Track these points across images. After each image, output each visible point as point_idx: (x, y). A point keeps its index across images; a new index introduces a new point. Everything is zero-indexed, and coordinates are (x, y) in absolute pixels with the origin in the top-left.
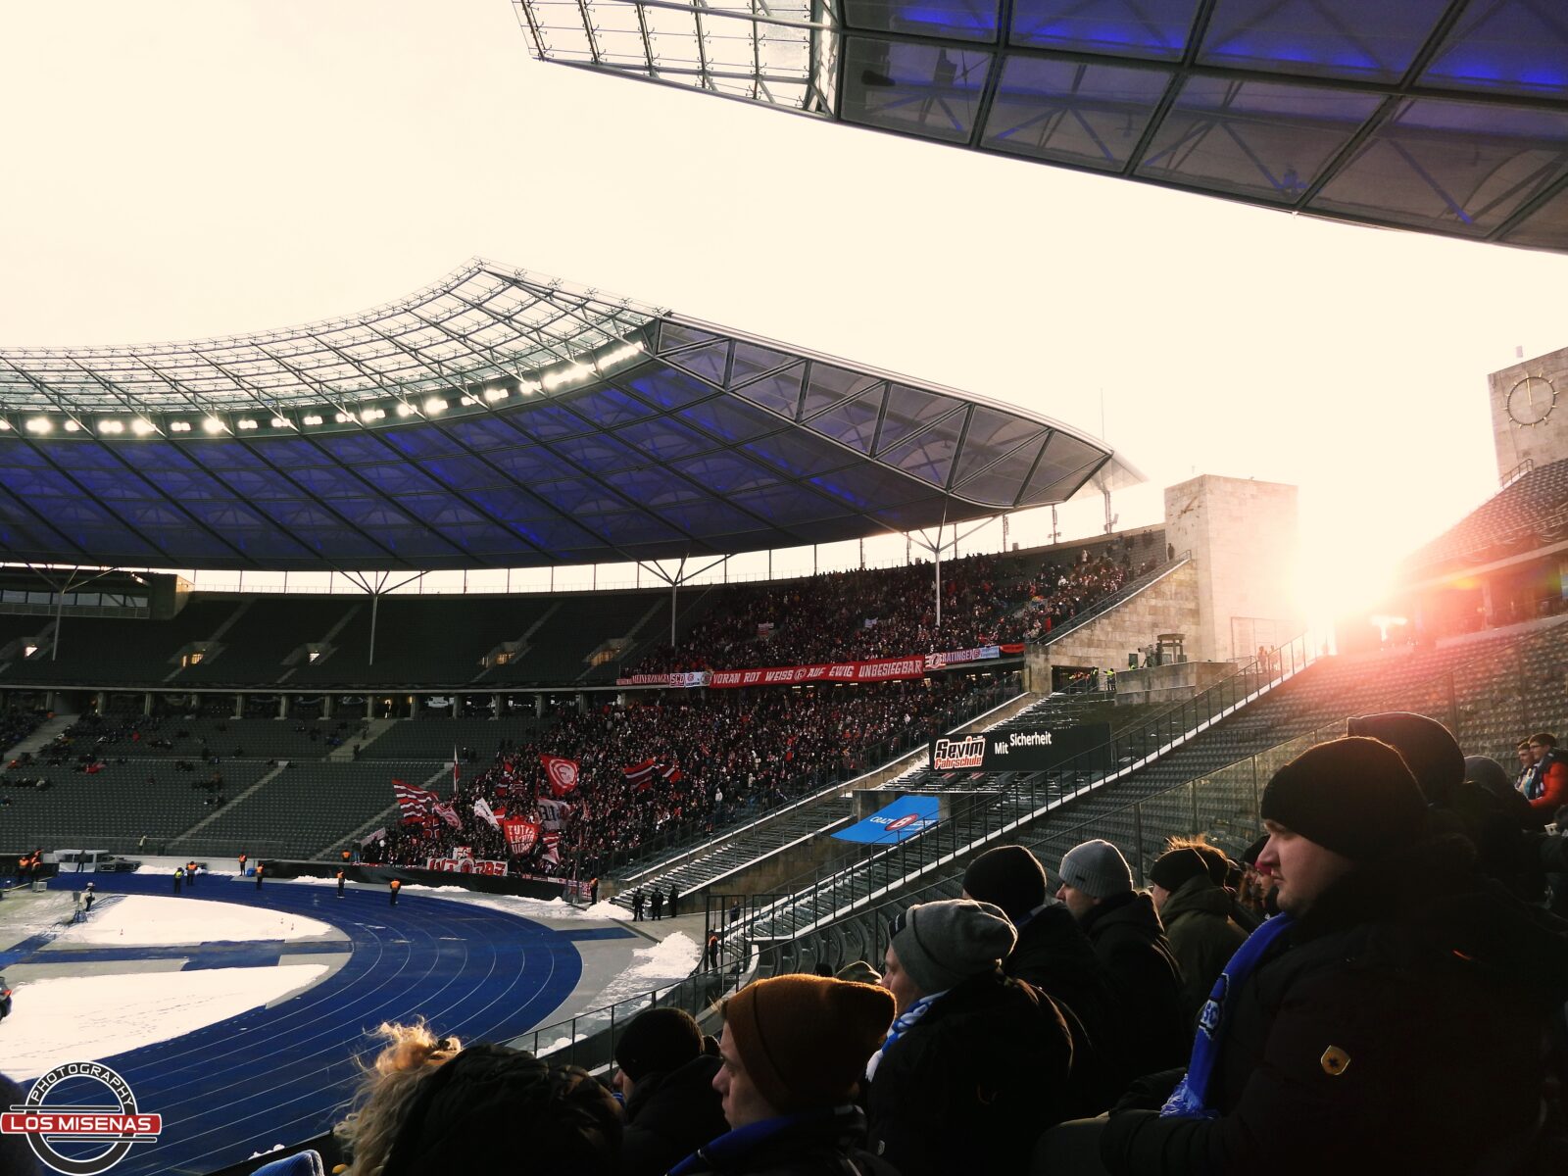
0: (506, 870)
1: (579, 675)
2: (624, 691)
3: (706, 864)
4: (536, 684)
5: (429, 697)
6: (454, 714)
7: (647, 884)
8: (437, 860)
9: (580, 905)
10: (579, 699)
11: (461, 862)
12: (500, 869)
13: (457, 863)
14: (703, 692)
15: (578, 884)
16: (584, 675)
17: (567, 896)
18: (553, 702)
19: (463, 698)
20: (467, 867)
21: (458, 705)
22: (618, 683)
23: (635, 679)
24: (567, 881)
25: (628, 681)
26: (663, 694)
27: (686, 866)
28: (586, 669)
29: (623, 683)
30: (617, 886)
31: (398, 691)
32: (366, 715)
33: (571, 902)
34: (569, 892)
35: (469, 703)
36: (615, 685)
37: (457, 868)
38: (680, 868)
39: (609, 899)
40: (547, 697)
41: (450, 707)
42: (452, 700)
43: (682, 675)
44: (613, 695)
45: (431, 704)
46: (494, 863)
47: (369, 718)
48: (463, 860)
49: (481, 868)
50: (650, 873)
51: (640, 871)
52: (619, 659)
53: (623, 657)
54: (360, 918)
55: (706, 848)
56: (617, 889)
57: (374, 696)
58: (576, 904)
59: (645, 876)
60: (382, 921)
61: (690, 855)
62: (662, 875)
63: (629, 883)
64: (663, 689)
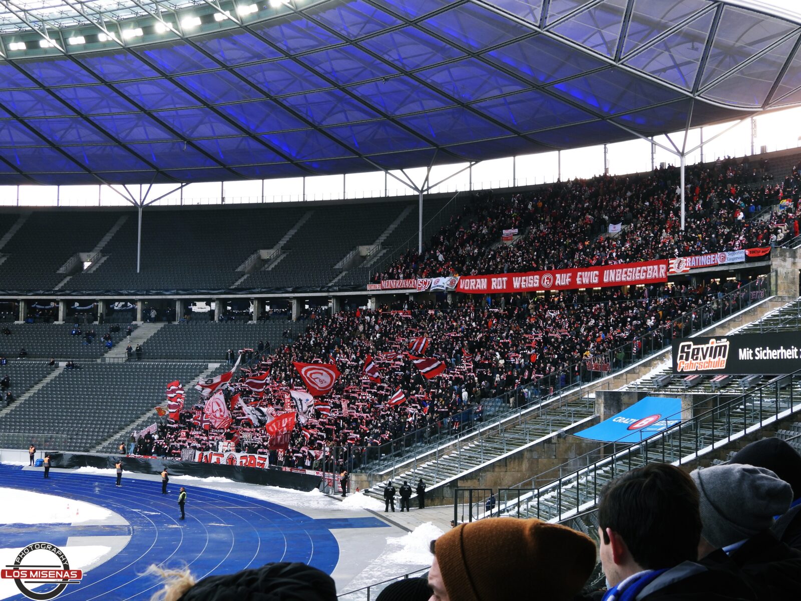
0: (267, 463)
1: (330, 281)
2: (374, 296)
3: (454, 459)
4: (290, 289)
5: (193, 302)
6: (216, 318)
7: (399, 478)
8: (205, 453)
9: (336, 496)
10: (332, 304)
11: (226, 455)
12: (262, 462)
13: (222, 456)
15: (334, 477)
16: (336, 280)
17: (324, 488)
18: (307, 307)
19: (223, 303)
20: (232, 459)
21: (219, 309)
22: (368, 288)
23: (385, 284)
24: (324, 474)
25: (378, 286)
26: (411, 298)
27: (434, 461)
28: (337, 275)
29: (373, 288)
30: (370, 479)
31: (164, 297)
32: (135, 319)
33: (328, 493)
34: (326, 483)
35: (229, 308)
36: (366, 290)
37: (223, 461)
38: (429, 463)
39: (363, 491)
40: (301, 301)
41: (212, 312)
42: (213, 305)
43: (429, 280)
44: (364, 300)
45: (195, 309)
46: (257, 456)
47: (139, 322)
48: (229, 453)
49: (244, 461)
50: (401, 467)
51: (391, 465)
52: (369, 266)
53: (372, 263)
54: (136, 505)
55: (454, 445)
56: (370, 482)
57: (143, 301)
58: (332, 495)
59: (396, 470)
60: (156, 507)
61: (439, 451)
62: (412, 470)
63: (381, 476)
64: (411, 294)
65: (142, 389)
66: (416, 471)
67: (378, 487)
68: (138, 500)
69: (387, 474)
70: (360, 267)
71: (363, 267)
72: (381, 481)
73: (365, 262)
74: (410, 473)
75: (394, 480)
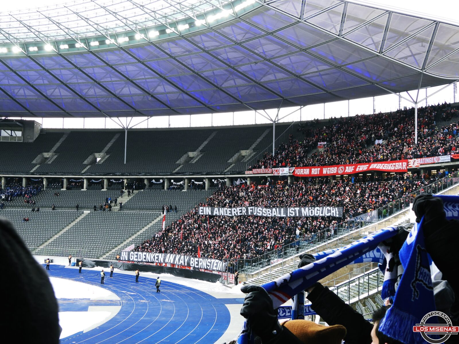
1: (226, 169)
2: (250, 177)
4: (205, 173)
7: (262, 276)
9: (228, 285)
14: (289, 178)
15: (227, 275)
16: (229, 169)
17: (222, 281)
19: (169, 180)
21: (167, 184)
23: (255, 171)
24: (222, 273)
25: (251, 172)
26: (269, 179)
27: (281, 268)
28: (229, 166)
29: (248, 173)
30: (246, 277)
31: (138, 177)
33: (224, 283)
34: (223, 278)
36: (245, 174)
37: (168, 265)
38: (277, 268)
39: (243, 283)
40: (211, 179)
41: (163, 184)
50: (263, 271)
51: (258, 269)
52: (246, 161)
53: (248, 159)
54: (124, 289)
55: (292, 259)
56: (246, 278)
57: (127, 179)
58: (226, 285)
59: (260, 272)
60: (134, 290)
61: (284, 262)
62: (269, 272)
63: (253, 275)
64: (269, 176)
65: (126, 225)
66: (271, 273)
67: (251, 281)
68: (125, 286)
69: (256, 274)
70: (242, 161)
71: (243, 162)
72: (252, 278)
73: (244, 159)
74: (268, 274)
75: (259, 277)
